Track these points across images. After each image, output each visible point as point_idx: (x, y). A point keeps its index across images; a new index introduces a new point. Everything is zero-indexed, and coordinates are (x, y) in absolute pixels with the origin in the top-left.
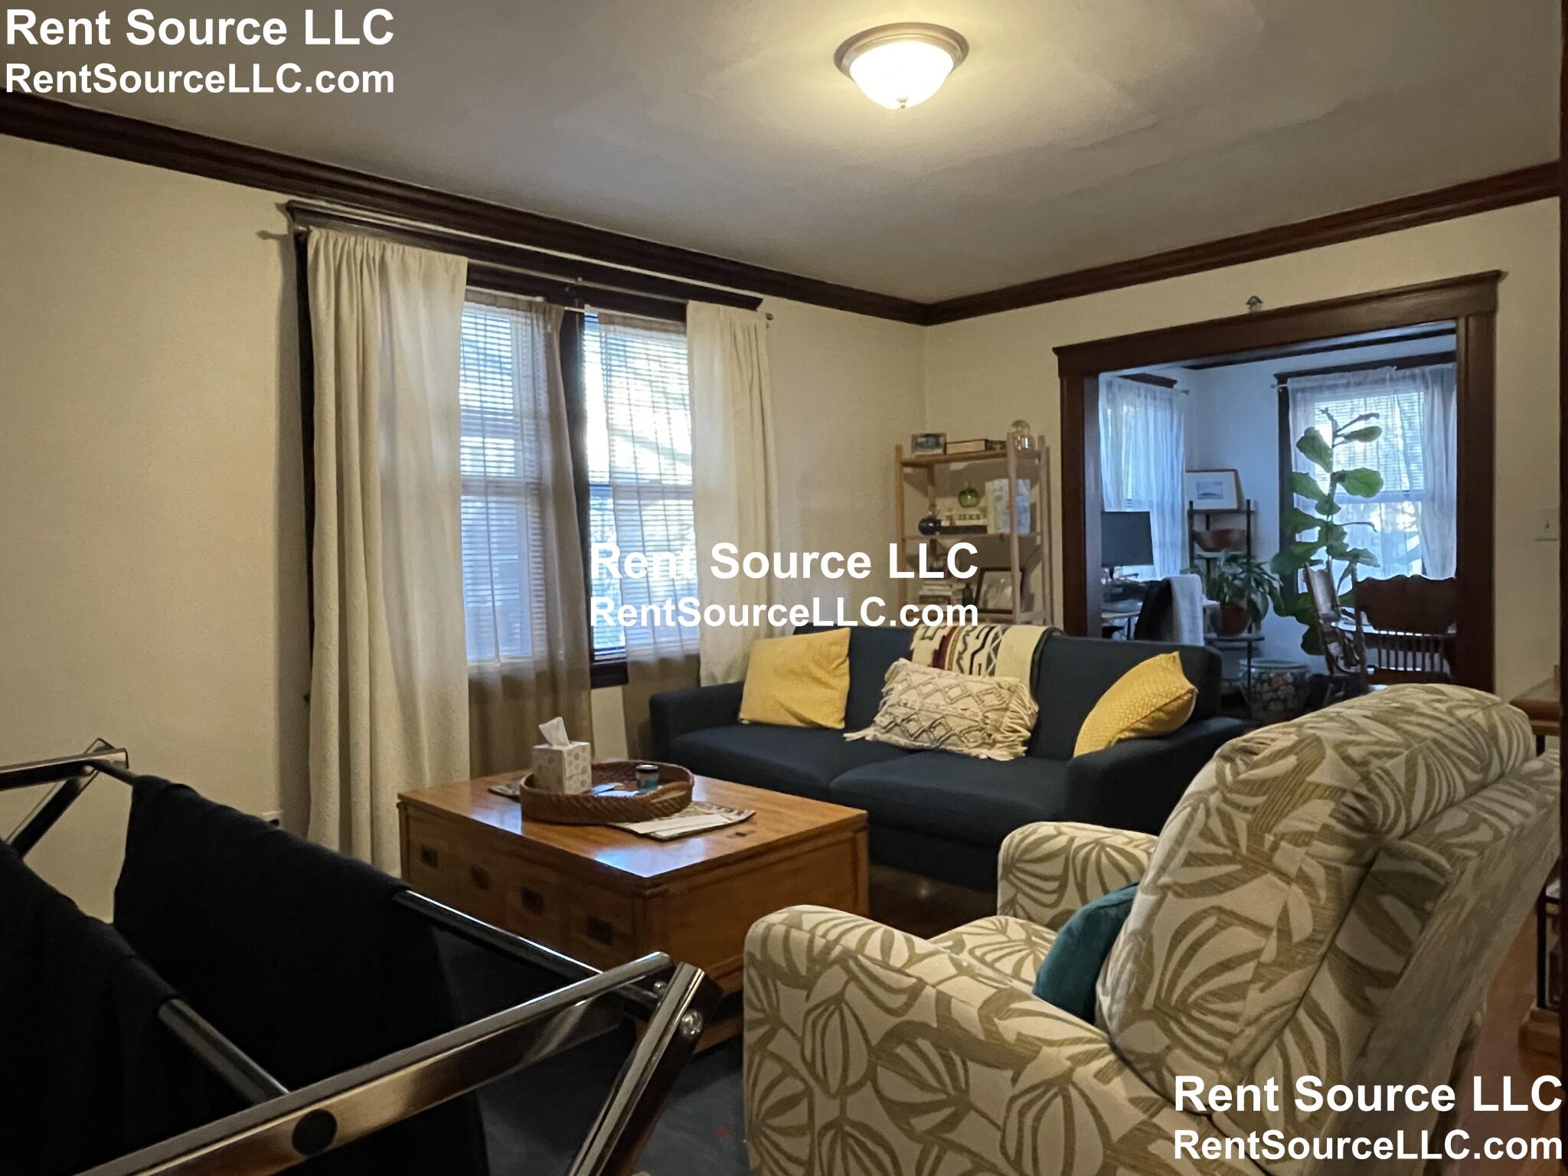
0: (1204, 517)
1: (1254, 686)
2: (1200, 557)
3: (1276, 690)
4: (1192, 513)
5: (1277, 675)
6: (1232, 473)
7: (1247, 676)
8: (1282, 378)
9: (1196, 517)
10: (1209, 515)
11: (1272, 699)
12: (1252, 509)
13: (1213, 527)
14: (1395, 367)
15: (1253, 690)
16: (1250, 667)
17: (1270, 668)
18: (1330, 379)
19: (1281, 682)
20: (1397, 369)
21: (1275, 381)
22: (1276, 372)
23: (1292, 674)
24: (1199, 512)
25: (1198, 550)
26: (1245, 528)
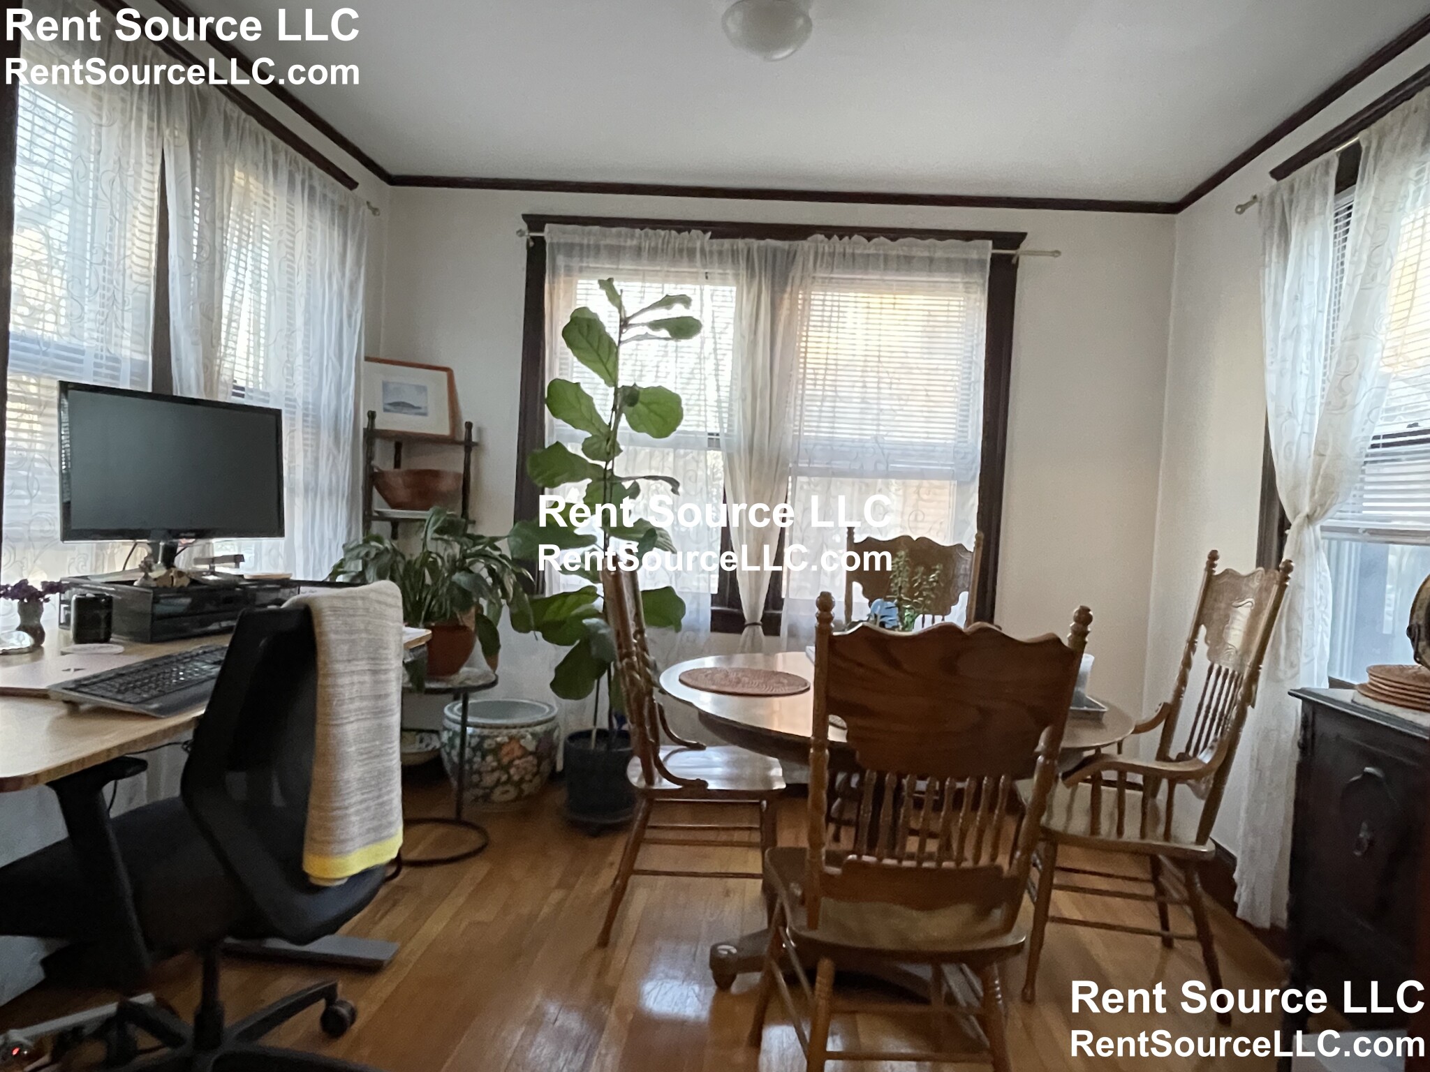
0: (392, 445)
1: (470, 761)
2: (382, 517)
3: (505, 768)
4: (371, 435)
5: (511, 738)
6: (444, 374)
7: (458, 742)
8: (535, 222)
9: (378, 444)
10: (402, 443)
11: (498, 783)
12: (474, 439)
13: (405, 465)
14: (709, 234)
15: (467, 767)
16: (464, 724)
17: (498, 727)
18: (612, 236)
19: (518, 752)
20: (711, 238)
21: (524, 226)
22: (527, 212)
23: (533, 735)
24: (385, 435)
25: (379, 505)
26: (461, 470)
